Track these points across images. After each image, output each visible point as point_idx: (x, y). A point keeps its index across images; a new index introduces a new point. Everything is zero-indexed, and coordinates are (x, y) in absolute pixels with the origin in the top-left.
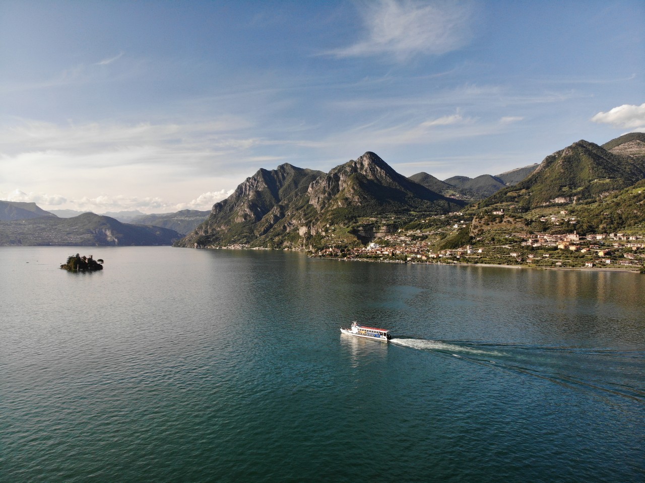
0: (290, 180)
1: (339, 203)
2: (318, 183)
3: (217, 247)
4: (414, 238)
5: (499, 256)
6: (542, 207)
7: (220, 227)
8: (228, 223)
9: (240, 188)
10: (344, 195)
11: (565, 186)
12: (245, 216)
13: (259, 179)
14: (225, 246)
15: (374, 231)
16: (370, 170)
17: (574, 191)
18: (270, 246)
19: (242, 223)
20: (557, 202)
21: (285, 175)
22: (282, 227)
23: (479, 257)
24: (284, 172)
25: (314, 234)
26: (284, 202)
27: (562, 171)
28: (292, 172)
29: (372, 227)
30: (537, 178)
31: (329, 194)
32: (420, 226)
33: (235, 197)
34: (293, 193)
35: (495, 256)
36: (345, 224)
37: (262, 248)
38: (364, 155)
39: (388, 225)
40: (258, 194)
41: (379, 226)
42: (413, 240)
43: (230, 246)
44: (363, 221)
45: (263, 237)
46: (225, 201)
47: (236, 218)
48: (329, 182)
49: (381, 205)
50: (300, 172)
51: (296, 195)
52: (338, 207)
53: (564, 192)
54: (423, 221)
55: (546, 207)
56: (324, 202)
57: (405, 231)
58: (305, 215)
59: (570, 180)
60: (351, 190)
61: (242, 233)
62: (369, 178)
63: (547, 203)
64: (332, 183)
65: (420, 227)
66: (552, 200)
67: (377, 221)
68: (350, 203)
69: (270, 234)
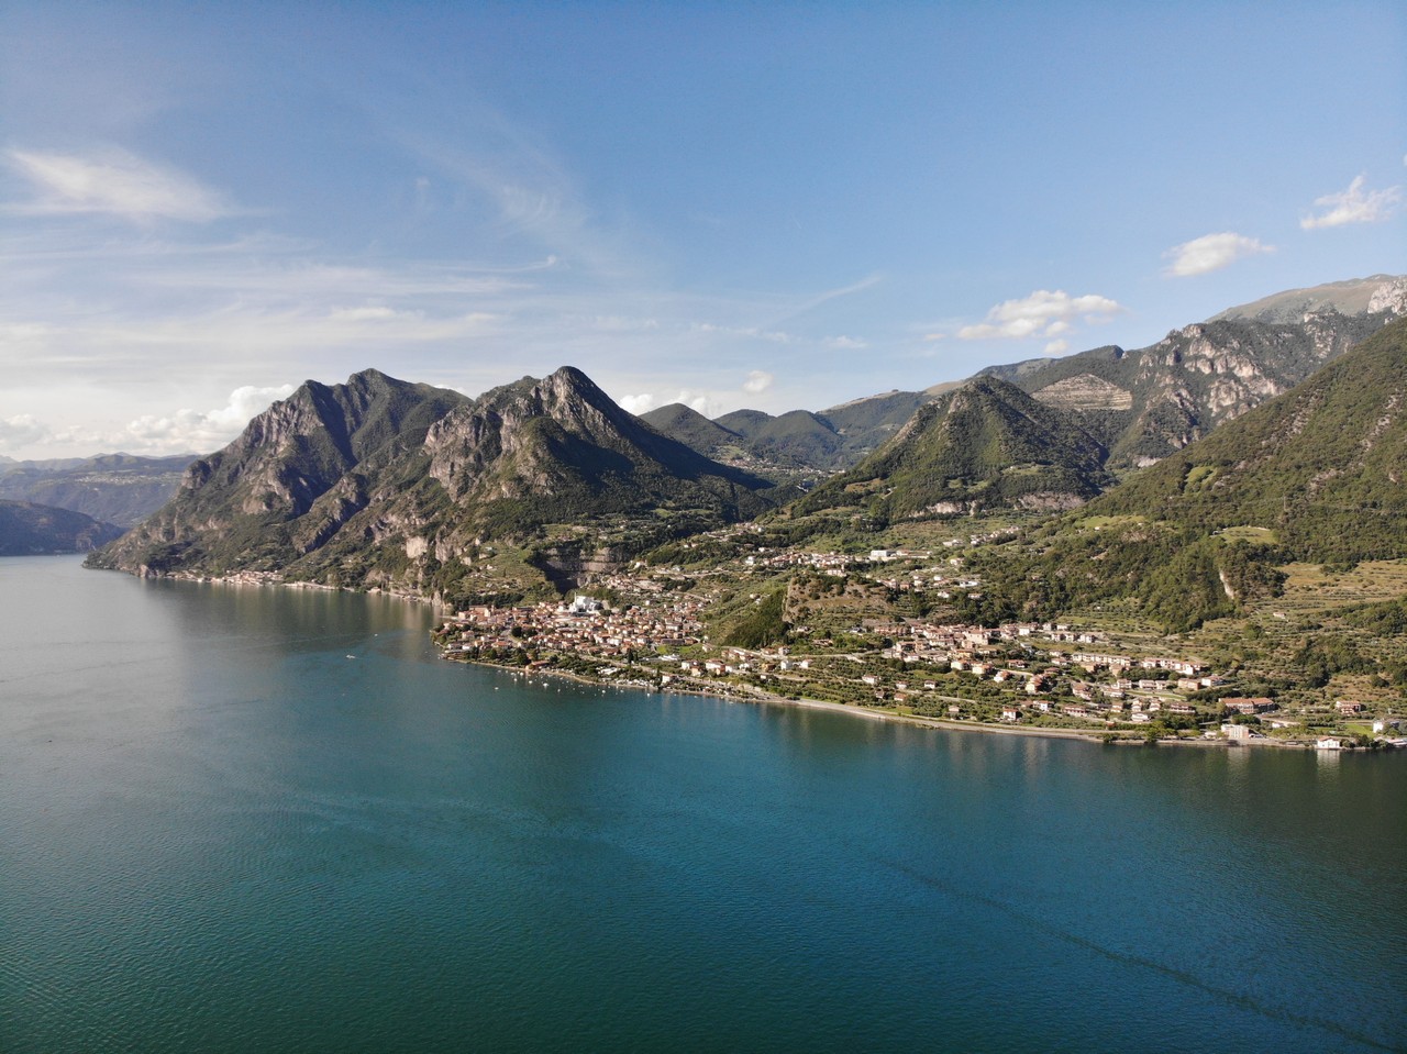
0: (381, 410)
1: (504, 489)
2: (451, 424)
3: (198, 575)
4: (669, 584)
5: (840, 679)
6: (912, 519)
7: (205, 524)
8: (225, 514)
9: (255, 426)
10: (513, 469)
11: (955, 478)
12: (269, 499)
13: (305, 405)
14: (219, 576)
15: (583, 558)
16: (572, 410)
17: (971, 489)
18: (334, 581)
19: (260, 515)
20: (939, 511)
21: (367, 397)
22: (362, 533)
23: (804, 679)
24: (366, 389)
25: (445, 558)
26: (366, 467)
27: (949, 444)
28: (386, 392)
29: (578, 549)
30: (902, 455)
31: (478, 458)
32: (680, 557)
33: (241, 446)
34: (388, 444)
35: (834, 680)
36: (517, 540)
37: (313, 586)
38: (556, 374)
39: (612, 546)
40: (301, 443)
41: (593, 547)
42: (664, 588)
43: (231, 575)
44: (558, 533)
45: (316, 553)
46: (218, 458)
47: (245, 502)
48: (477, 429)
49: (596, 494)
50: (405, 393)
51: (397, 449)
52: (501, 499)
53: (954, 490)
54: (686, 546)
55: (919, 520)
56: (466, 475)
57: (650, 566)
58: (420, 505)
59: (964, 465)
60: (530, 458)
61: (261, 542)
62: (567, 428)
63: (922, 513)
64: (484, 431)
65: (678, 558)
66: (929, 508)
67: (588, 535)
68: (528, 488)
69: (334, 547)
